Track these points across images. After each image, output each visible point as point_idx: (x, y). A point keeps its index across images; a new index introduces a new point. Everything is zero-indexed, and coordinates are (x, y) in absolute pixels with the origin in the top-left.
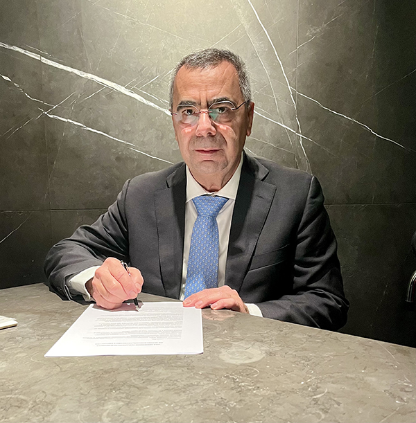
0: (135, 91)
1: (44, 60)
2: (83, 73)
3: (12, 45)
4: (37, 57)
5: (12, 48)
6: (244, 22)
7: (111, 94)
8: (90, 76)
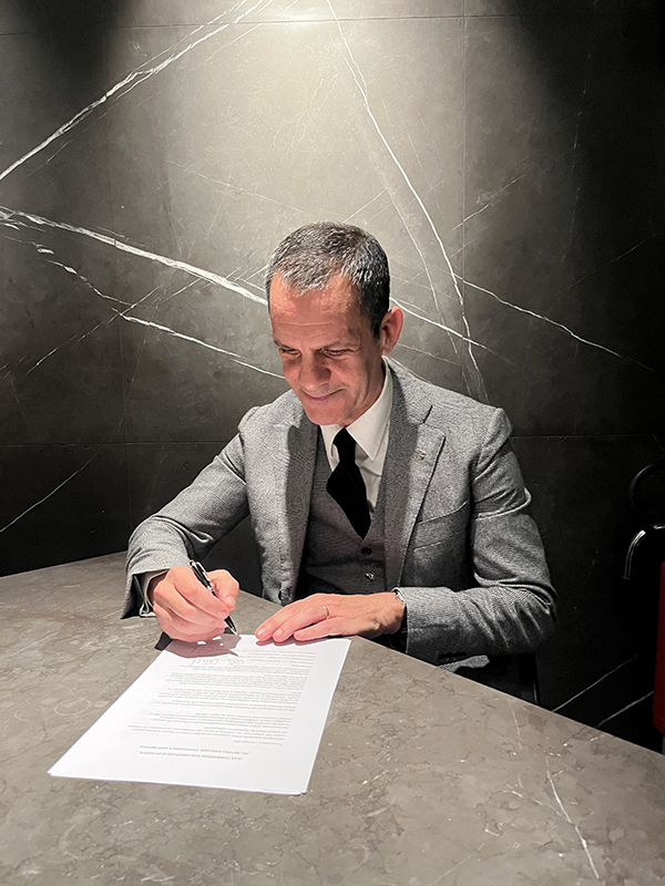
0: (239, 283)
1: (120, 245)
2: (170, 260)
3: (78, 227)
4: (111, 241)
5: (78, 230)
6: (389, 188)
7: (207, 288)
8: (180, 265)
